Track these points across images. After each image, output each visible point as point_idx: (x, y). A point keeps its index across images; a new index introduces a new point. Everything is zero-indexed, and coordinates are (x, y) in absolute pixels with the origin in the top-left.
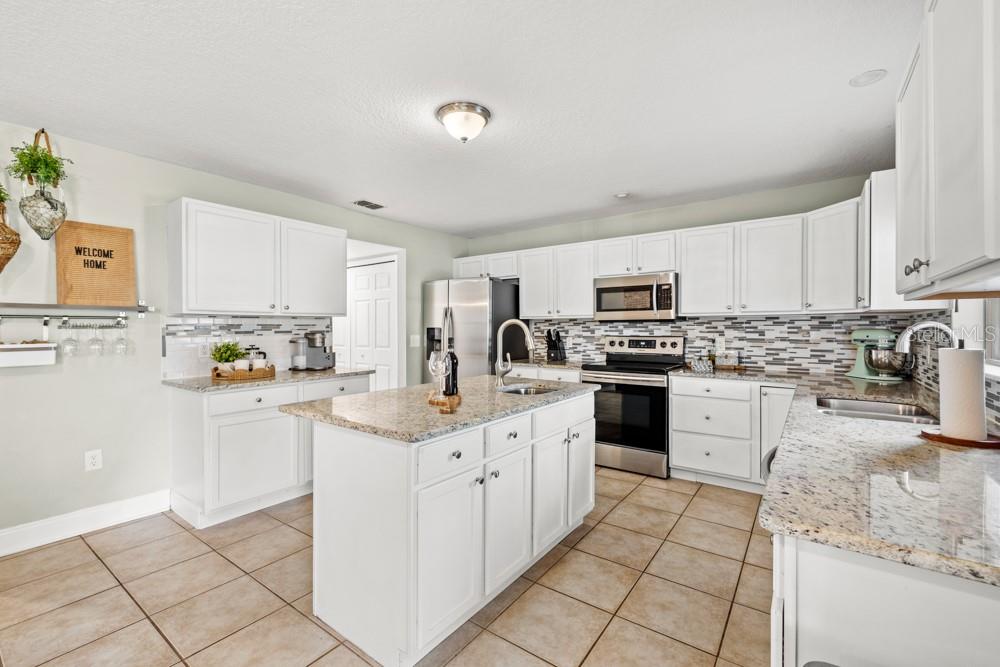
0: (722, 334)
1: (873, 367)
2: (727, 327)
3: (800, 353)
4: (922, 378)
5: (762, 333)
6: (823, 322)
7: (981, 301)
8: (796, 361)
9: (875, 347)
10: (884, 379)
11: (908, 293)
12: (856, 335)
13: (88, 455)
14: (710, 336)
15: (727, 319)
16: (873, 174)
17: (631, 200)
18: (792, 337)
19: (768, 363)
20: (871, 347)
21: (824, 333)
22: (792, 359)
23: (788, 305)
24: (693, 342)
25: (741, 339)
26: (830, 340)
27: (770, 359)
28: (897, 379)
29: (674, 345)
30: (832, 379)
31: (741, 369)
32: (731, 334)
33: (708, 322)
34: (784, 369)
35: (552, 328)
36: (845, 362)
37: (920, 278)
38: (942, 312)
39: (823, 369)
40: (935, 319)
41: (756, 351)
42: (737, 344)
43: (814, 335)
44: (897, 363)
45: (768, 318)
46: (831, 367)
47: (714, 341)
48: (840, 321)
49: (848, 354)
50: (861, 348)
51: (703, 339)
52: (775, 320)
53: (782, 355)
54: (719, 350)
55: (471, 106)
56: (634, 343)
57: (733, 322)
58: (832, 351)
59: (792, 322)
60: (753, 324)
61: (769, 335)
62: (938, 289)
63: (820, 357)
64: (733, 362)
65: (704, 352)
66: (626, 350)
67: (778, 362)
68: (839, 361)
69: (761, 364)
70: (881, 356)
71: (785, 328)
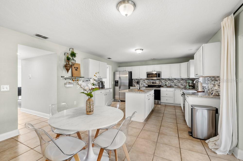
0: (167, 81)
1: (190, 86)
2: (168, 80)
3: (179, 84)
4: (196, 87)
5: (173, 81)
6: (182, 79)
7: (202, 77)
8: (179, 85)
9: (190, 83)
10: (191, 87)
11: (195, 77)
12: (187, 81)
13: (75, 102)
14: (165, 82)
15: (168, 79)
16: (190, 60)
17: (154, 60)
18: (178, 82)
19: (174, 86)
20: (189, 83)
21: (182, 81)
22: (178, 85)
23: (178, 77)
24: (163, 83)
25: (170, 82)
26: (183, 82)
27: (175, 85)
28: (192, 88)
29: (160, 83)
30: (183, 88)
31: (171, 87)
32: (169, 81)
33: (165, 79)
34: (177, 87)
35: (138, 80)
36: (186, 85)
37: (197, 75)
38: (198, 78)
39: (182, 86)
40: (197, 79)
41: (173, 84)
42: (170, 83)
43: (181, 81)
44: (193, 85)
45: (174, 79)
46: (184, 86)
47: (166, 82)
48: (185, 79)
49: (186, 84)
50: (188, 83)
51: (164, 82)
52: (175, 79)
53: (177, 85)
54: (167, 84)
55: (141, 49)
56: (153, 83)
57: (169, 80)
58: (183, 84)
59: (178, 79)
60: (172, 80)
61: (174, 81)
62: (199, 77)
63: (182, 85)
64: (169, 86)
65: (165, 84)
66: (151, 84)
67: (176, 86)
68: (185, 85)
69: (173, 86)
70: (190, 84)
71: (177, 80)
